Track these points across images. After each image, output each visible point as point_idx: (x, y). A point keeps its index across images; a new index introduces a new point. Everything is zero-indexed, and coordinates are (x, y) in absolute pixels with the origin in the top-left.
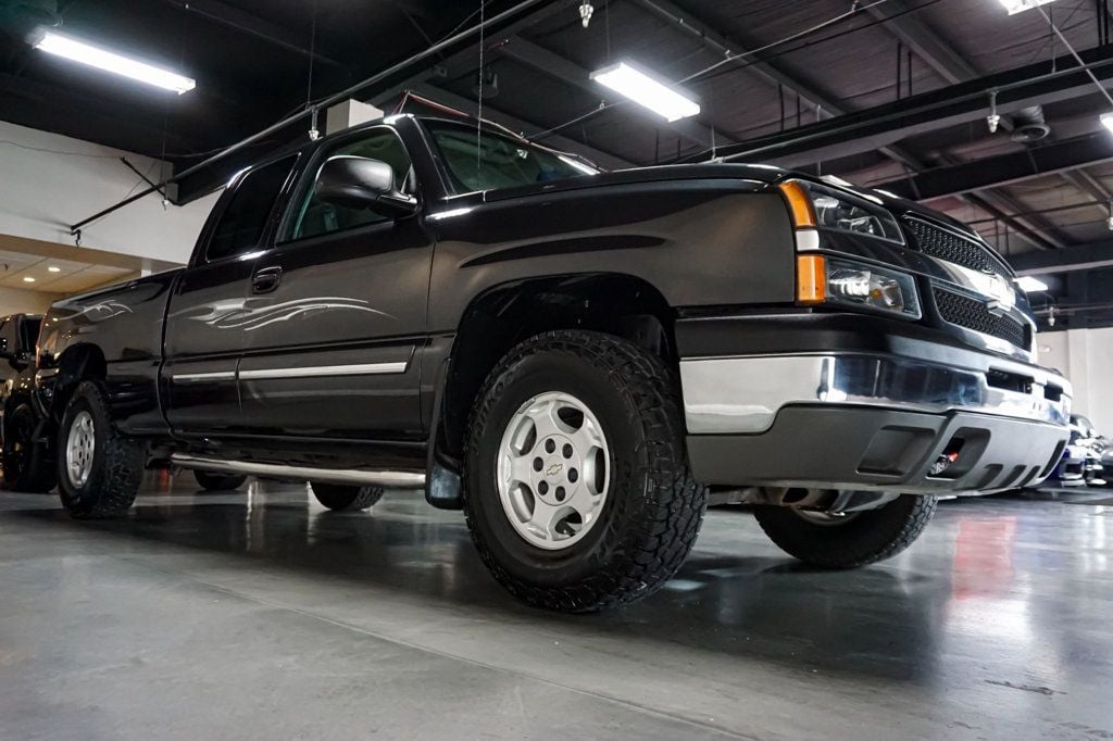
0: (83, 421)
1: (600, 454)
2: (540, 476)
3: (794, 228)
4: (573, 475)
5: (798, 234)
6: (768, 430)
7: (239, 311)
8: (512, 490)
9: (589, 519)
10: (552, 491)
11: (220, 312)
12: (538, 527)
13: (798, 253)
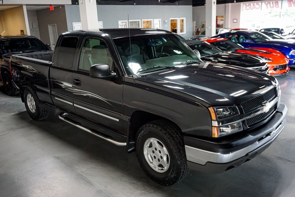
0: (29, 96)
1: (167, 155)
2: (154, 155)
3: (212, 120)
4: (162, 157)
5: (212, 121)
6: (205, 165)
7: (70, 87)
8: (147, 155)
9: (166, 168)
10: (157, 159)
11: (65, 85)
12: (154, 165)
13: (212, 126)
